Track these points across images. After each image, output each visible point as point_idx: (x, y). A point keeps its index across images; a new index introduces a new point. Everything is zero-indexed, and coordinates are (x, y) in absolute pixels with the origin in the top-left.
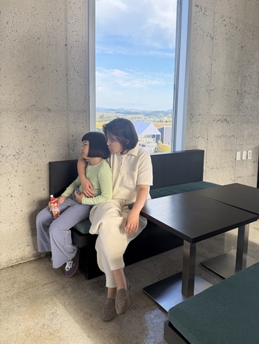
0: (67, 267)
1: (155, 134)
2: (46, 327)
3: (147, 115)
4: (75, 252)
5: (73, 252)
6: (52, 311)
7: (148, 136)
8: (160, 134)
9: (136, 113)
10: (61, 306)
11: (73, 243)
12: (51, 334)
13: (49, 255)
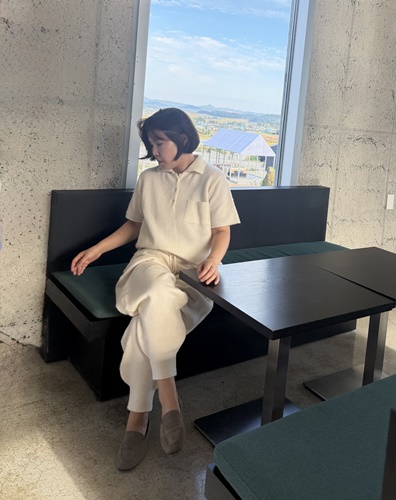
1: (266, 155)
2: (14, 477)
3: (253, 120)
6: (28, 452)
7: (253, 158)
8: (274, 155)
9: (235, 115)
10: (45, 444)
12: (20, 490)
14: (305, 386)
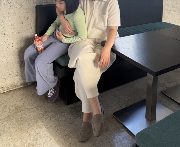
0: (49, 94)
4: (56, 82)
5: (54, 82)
11: (55, 74)
13: (34, 84)
14: (163, 93)
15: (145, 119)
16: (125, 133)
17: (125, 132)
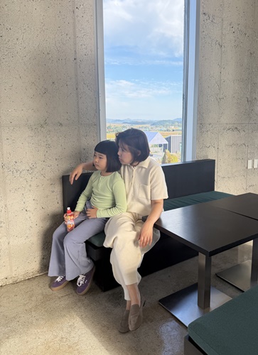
2: (65, 339)
8: (167, 143)
9: (143, 123)
10: (78, 319)
14: (217, 276)
15: (197, 306)
16: (174, 323)
17: (174, 321)
